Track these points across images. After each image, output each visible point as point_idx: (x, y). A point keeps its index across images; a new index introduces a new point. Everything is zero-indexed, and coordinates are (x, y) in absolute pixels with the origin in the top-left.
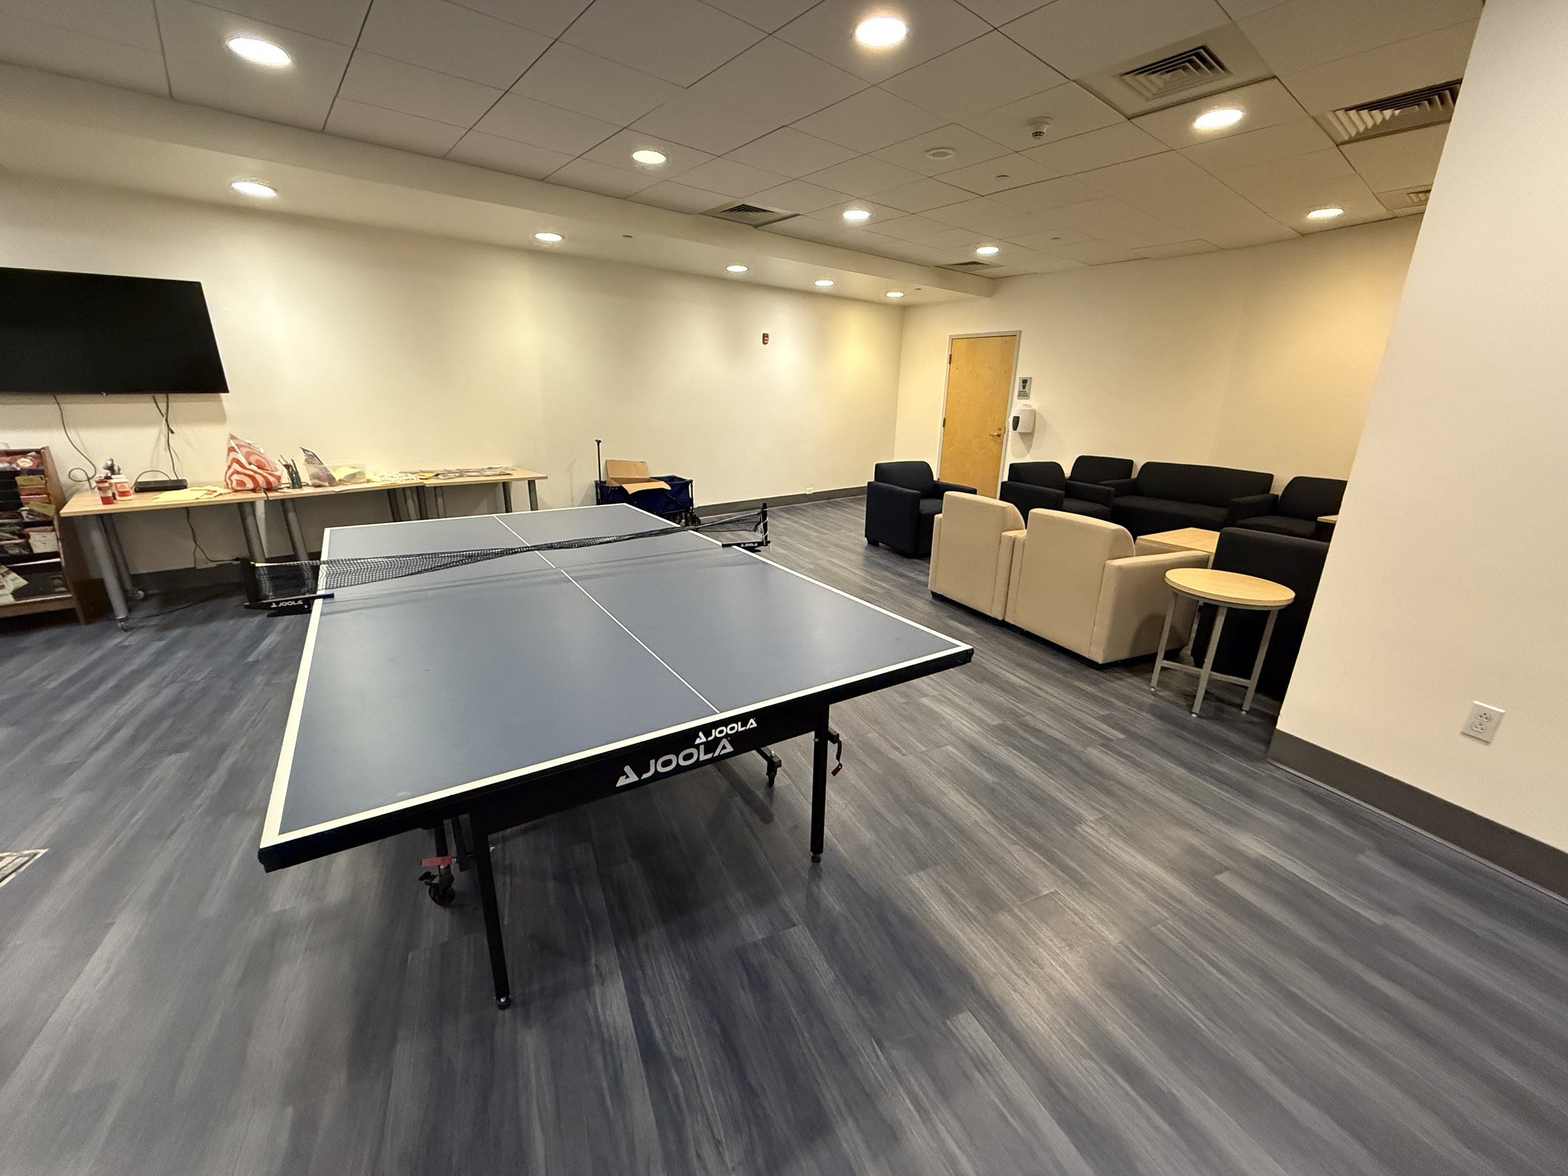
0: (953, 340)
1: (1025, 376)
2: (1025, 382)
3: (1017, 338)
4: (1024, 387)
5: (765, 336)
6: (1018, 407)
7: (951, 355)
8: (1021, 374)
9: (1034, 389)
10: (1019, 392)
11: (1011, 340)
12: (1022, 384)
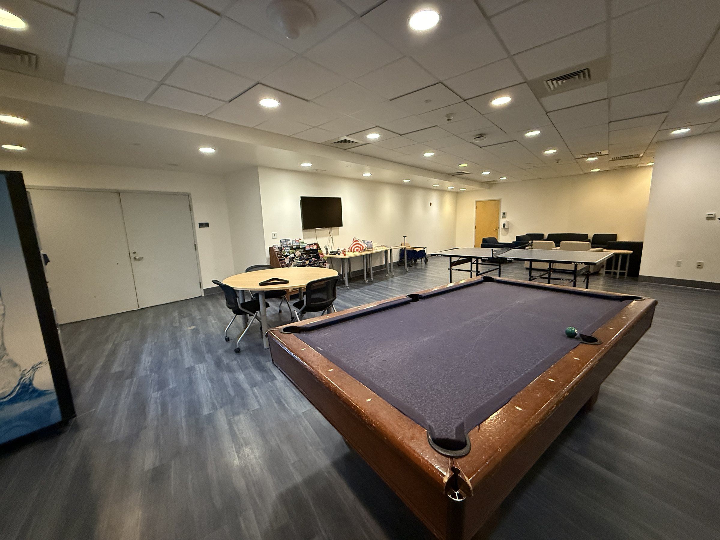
0: (476, 202)
1: (504, 212)
2: (504, 213)
3: (500, 201)
4: (504, 215)
5: (431, 203)
6: (502, 221)
7: (476, 207)
8: (502, 211)
9: (508, 215)
10: (503, 216)
11: (498, 202)
12: (503, 214)
